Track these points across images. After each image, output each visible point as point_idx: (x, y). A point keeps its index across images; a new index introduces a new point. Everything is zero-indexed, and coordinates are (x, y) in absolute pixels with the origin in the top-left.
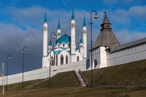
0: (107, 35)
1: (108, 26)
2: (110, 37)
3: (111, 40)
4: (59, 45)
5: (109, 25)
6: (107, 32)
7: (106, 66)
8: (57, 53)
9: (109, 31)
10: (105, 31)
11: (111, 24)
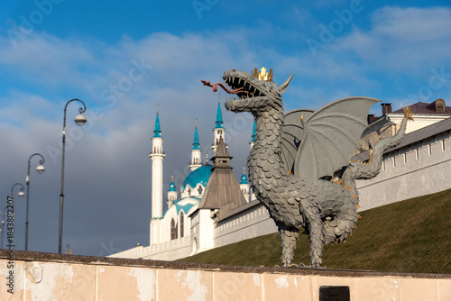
0: (220, 182)
1: (225, 162)
2: (227, 187)
3: (228, 193)
4: (189, 191)
5: (228, 159)
6: (220, 175)
7: (212, 247)
8: (182, 210)
9: (226, 173)
10: (217, 172)
11: (231, 158)
